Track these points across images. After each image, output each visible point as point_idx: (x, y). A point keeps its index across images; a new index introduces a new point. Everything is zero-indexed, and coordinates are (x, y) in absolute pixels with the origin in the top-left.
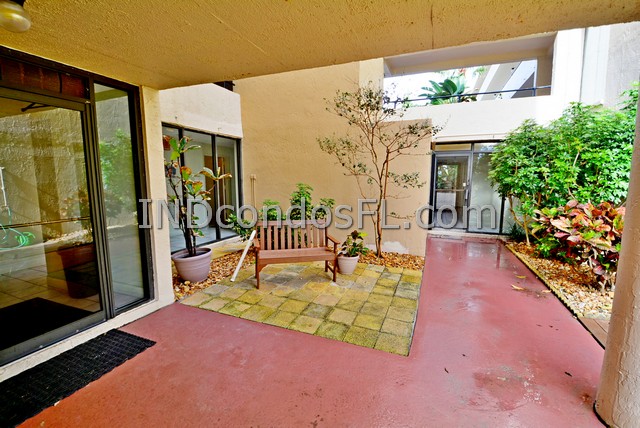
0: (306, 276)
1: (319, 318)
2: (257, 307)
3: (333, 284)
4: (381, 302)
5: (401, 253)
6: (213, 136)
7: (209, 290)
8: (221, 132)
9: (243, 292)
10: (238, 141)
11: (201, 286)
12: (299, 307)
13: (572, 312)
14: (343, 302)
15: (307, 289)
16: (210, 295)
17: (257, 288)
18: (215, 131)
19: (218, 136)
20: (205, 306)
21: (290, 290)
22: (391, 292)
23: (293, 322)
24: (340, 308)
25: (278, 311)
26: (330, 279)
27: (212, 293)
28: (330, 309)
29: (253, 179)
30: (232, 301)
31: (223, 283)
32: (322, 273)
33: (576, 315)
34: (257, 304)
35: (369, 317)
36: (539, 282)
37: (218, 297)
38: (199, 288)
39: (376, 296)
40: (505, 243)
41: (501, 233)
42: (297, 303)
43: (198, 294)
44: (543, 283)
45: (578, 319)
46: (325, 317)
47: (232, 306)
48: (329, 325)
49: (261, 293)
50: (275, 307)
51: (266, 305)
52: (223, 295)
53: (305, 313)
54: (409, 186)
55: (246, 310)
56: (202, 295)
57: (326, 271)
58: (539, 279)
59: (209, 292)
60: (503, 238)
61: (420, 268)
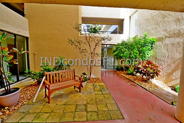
0: (68, 92)
1: (84, 111)
2: (53, 114)
3: (80, 93)
4: (100, 97)
5: (94, 78)
6: (15, 35)
7: (22, 110)
8: (19, 34)
9: (42, 107)
10: (27, 38)
11: (16, 108)
12: (73, 108)
13: (146, 89)
14: (88, 101)
15: (71, 98)
16: (24, 113)
17: (49, 103)
18: (16, 33)
19: (18, 35)
20: (22, 121)
21: (65, 100)
22: (101, 93)
23: (74, 117)
24: (89, 104)
25: (64, 113)
26: (78, 92)
27: (24, 111)
28: (86, 105)
29: (34, 54)
30: (38, 113)
31: (29, 104)
32: (73, 90)
33: (148, 90)
34: (52, 112)
35: (101, 105)
36: (131, 82)
37: (29, 113)
38: (15, 110)
39: (98, 95)
40: (116, 72)
41: (114, 69)
42: (71, 106)
43: (16, 114)
44: (133, 82)
45: (149, 91)
46: (86, 110)
47: (39, 117)
48: (90, 113)
49: (52, 105)
50: (62, 111)
51: (57, 111)
52: (31, 111)
53: (77, 110)
54: (98, 57)
55: (48, 117)
56: (19, 114)
57: (75, 88)
58: (131, 81)
59: (23, 111)
60: (115, 70)
61: (102, 82)
